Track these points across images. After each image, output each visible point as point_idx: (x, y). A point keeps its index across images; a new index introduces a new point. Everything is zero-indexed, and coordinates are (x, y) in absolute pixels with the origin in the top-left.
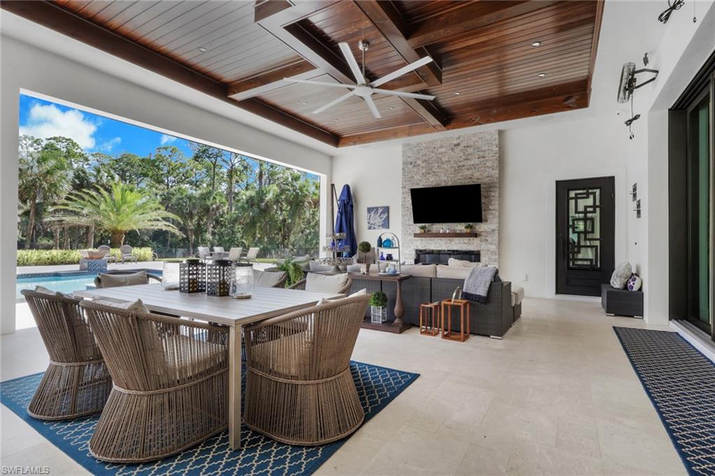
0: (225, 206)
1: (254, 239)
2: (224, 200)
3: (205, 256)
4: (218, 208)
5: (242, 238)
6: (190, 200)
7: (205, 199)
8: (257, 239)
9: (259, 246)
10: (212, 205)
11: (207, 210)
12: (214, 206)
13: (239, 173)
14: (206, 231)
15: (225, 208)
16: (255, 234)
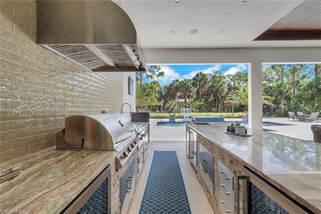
0: (291, 89)
1: (313, 107)
2: (290, 86)
3: (293, 116)
4: (287, 91)
5: (304, 106)
6: (271, 89)
7: (280, 87)
8: (315, 107)
9: (318, 112)
10: (284, 90)
11: (281, 93)
12: (285, 90)
13: (298, 70)
14: (280, 103)
15: (292, 91)
16: (314, 104)
